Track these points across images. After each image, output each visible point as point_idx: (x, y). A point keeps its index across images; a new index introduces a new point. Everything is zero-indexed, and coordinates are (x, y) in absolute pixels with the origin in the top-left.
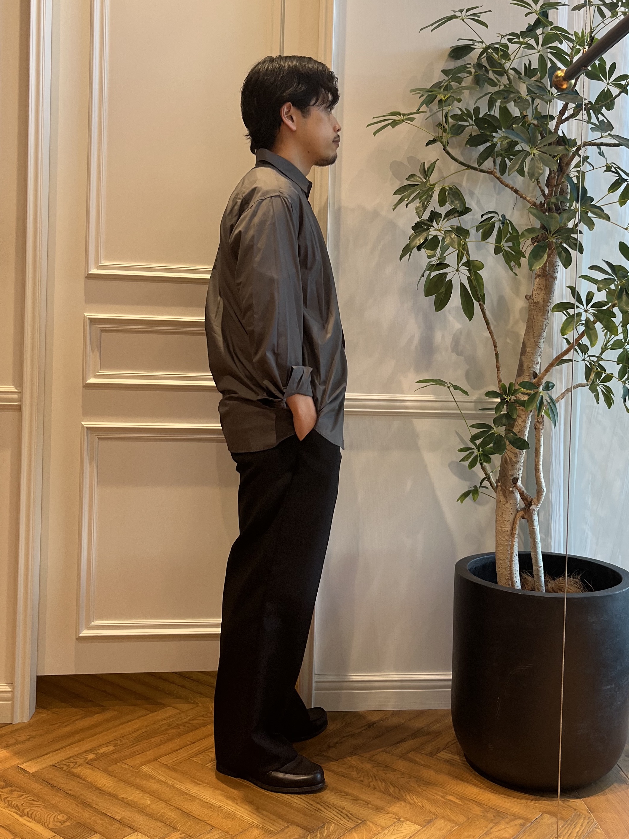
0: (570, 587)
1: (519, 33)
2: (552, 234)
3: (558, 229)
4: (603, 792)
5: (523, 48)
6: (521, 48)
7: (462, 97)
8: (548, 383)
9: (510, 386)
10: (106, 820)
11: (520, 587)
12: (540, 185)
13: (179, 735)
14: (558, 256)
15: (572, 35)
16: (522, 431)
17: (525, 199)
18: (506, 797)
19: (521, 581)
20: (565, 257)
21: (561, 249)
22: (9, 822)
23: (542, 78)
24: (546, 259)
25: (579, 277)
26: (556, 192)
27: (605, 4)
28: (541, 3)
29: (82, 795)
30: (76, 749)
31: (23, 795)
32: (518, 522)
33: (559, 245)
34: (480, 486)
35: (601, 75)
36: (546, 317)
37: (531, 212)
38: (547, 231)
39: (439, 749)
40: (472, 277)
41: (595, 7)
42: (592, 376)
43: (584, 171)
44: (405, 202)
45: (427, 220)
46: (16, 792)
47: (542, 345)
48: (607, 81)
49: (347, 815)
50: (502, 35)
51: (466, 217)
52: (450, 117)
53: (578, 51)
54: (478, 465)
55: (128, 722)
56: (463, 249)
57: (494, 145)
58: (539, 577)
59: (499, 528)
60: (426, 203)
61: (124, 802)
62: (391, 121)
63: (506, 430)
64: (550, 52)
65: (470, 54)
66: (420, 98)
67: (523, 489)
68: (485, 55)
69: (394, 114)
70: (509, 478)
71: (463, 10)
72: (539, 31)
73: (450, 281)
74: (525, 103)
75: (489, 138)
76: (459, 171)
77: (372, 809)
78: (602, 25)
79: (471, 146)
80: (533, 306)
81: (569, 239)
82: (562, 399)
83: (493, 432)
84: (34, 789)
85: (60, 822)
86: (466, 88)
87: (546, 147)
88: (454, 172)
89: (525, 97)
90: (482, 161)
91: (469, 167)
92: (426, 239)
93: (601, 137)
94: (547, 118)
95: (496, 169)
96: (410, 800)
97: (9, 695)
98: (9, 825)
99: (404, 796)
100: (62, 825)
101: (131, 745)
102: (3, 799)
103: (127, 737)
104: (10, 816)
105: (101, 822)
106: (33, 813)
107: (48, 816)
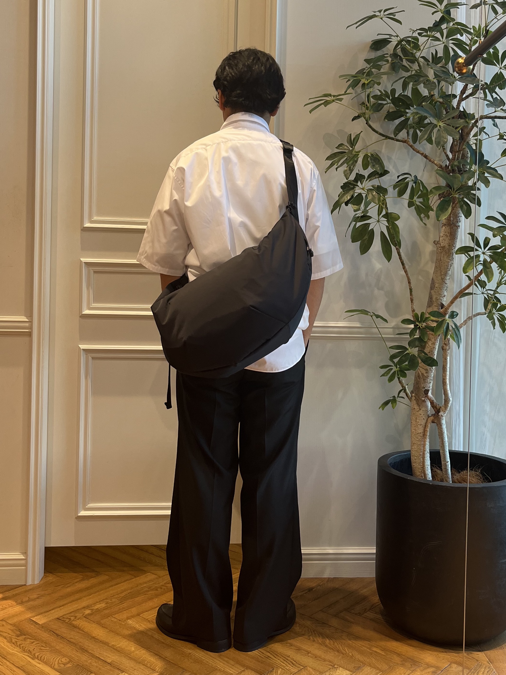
0: (473, 479)
1: (427, 29)
2: (455, 190)
3: (460, 187)
4: (501, 646)
5: (431, 40)
6: (429, 40)
7: (381, 81)
8: (453, 312)
9: (421, 315)
10: (100, 662)
11: (431, 479)
12: (445, 151)
13: (157, 596)
14: (460, 209)
15: (471, 29)
16: (432, 352)
17: (433, 162)
18: (420, 649)
19: (432, 473)
20: (466, 209)
21: (463, 203)
22: (23, 664)
23: (447, 63)
24: (450, 211)
25: (478, 226)
26: (458, 157)
27: (497, 3)
28: (445, 3)
29: (80, 642)
30: (77, 606)
31: (34, 642)
32: (429, 425)
33: (461, 200)
34: (398, 397)
35: (494, 61)
36: (451, 258)
37: (437, 173)
38: (451, 188)
39: (366, 609)
40: (390, 227)
41: (490, 5)
42: (490, 306)
43: (482, 140)
44: (335, 166)
45: (353, 181)
46: (29, 640)
47: (447, 281)
48: (499, 66)
49: (291, 662)
50: (413, 30)
51: (385, 178)
52: (372, 97)
53: (476, 42)
54: (396, 378)
55: (117, 584)
56: (383, 204)
57: (408, 119)
58: (447, 470)
59: (414, 430)
60: (352, 167)
61: (114, 649)
62: (324, 101)
63: (418, 351)
64: (452, 43)
65: (387, 46)
66: (347, 82)
67: (433, 399)
68: (400, 46)
69: (326, 95)
70: (421, 389)
71: (382, 10)
72: (444, 26)
73: (372, 230)
74: (433, 85)
75: (404, 114)
76: (379, 141)
77: (312, 657)
78: (496, 20)
79: (388, 120)
80: (440, 250)
81: (469, 195)
82: (464, 325)
83: (408, 352)
84: (43, 637)
85: (63, 664)
86: (384, 73)
87: (449, 121)
88: (375, 142)
89: (432, 80)
90: (397, 133)
91: (387, 137)
92: (352, 196)
93: (495, 112)
94: (451, 95)
95: (409, 139)
96: (344, 651)
97: (23, 562)
98: (23, 666)
99: (337, 646)
100: (65, 666)
101: (119, 603)
102: (18, 645)
103: (116, 596)
104: (25, 659)
105: (95, 664)
106: (42, 656)
107: (54, 659)
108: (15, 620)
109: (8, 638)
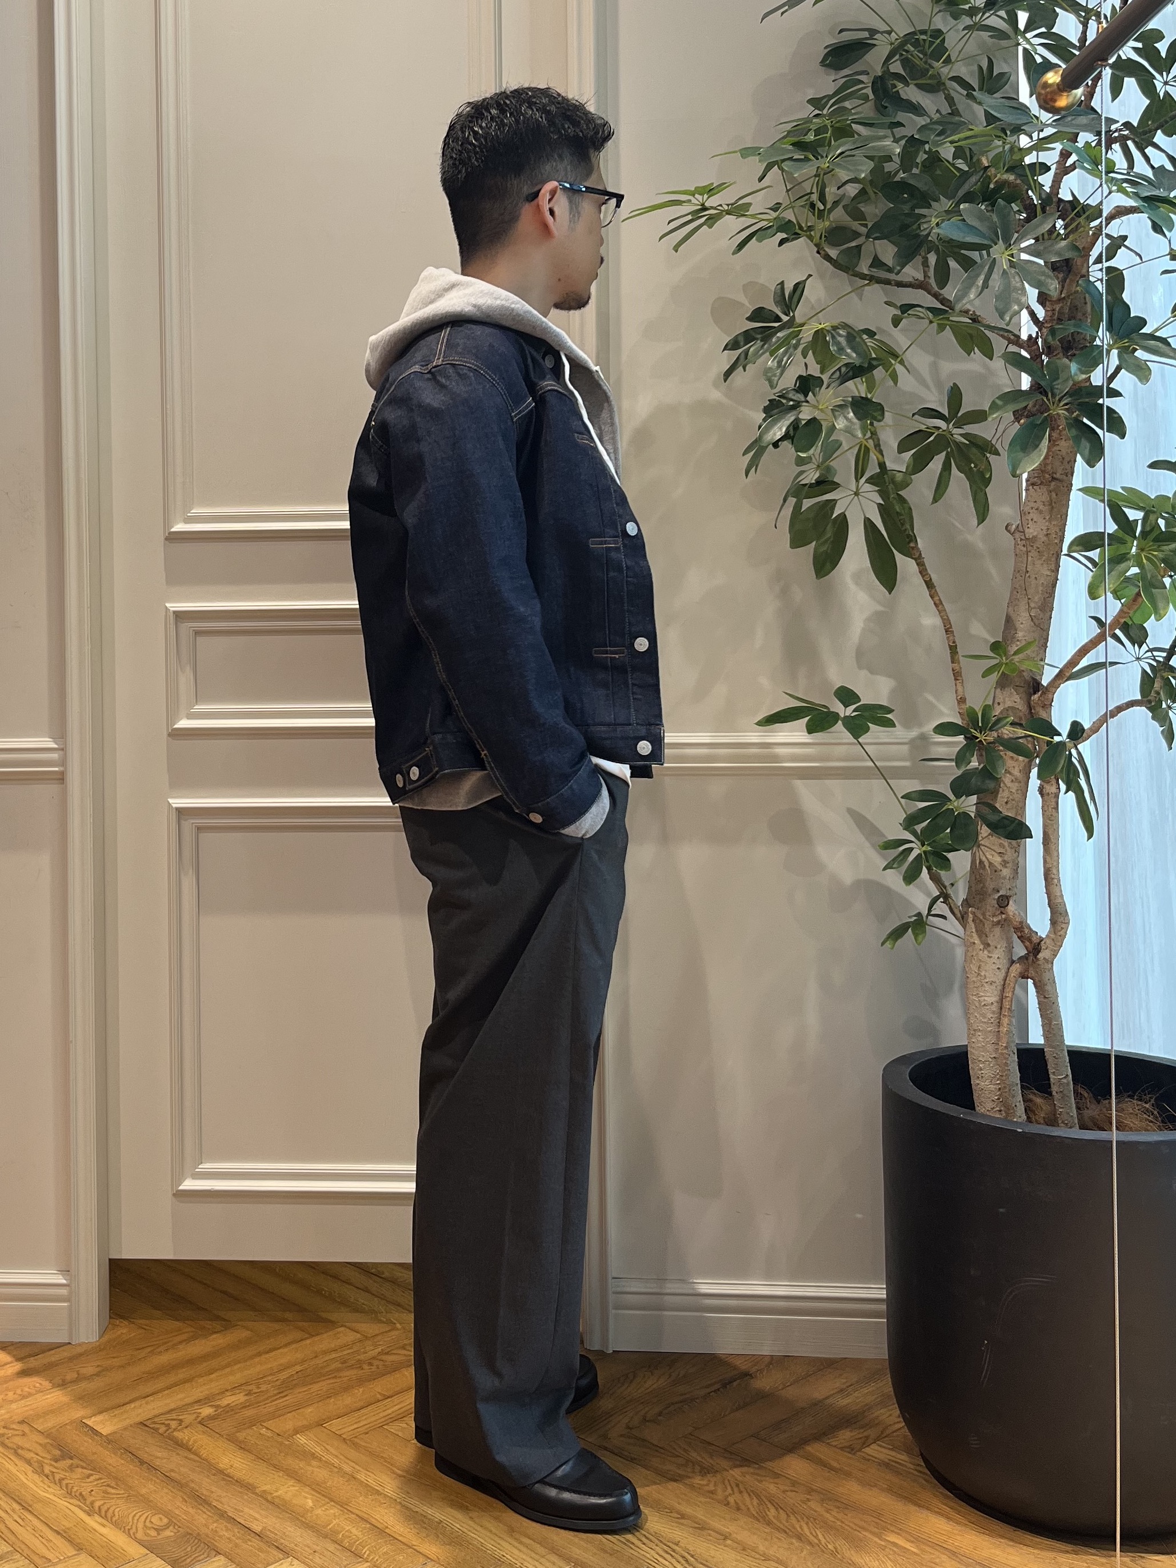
2: (1057, 399)
3: (1071, 388)
9: (984, 713)
10: (236, 1530)
11: (1023, 1119)
13: (361, 1381)
18: (1009, 1543)
20: (1087, 444)
22: (66, 1524)
24: (1046, 451)
29: (192, 1481)
30: (180, 1396)
31: (92, 1475)
32: (1013, 985)
33: (1072, 422)
34: (929, 914)
36: (1054, 570)
38: (1046, 395)
39: (867, 1437)
42: (1159, 685)
45: (791, 391)
46: (80, 1470)
48: (1162, 77)
54: (924, 871)
55: (271, 1350)
58: (1064, 1097)
59: (974, 998)
61: (268, 1501)
63: (977, 803)
64: (1035, 36)
65: (867, 55)
68: (897, 56)
70: (989, 896)
73: (843, 516)
77: (734, 1549)
80: (1023, 546)
81: (1094, 409)
83: (951, 807)
84: (110, 1464)
85: (156, 1530)
88: (843, 293)
91: (873, 279)
92: (794, 428)
94: (1035, 168)
95: (929, 277)
96: (811, 1536)
97: (64, 1292)
98: (68, 1529)
99: (797, 1527)
100: (159, 1534)
101: (275, 1395)
102: (57, 1481)
103: (270, 1378)
104: (71, 1513)
105: (226, 1534)
106: (108, 1509)
107: (135, 1515)
108: (50, 1423)
109: (36, 1464)
